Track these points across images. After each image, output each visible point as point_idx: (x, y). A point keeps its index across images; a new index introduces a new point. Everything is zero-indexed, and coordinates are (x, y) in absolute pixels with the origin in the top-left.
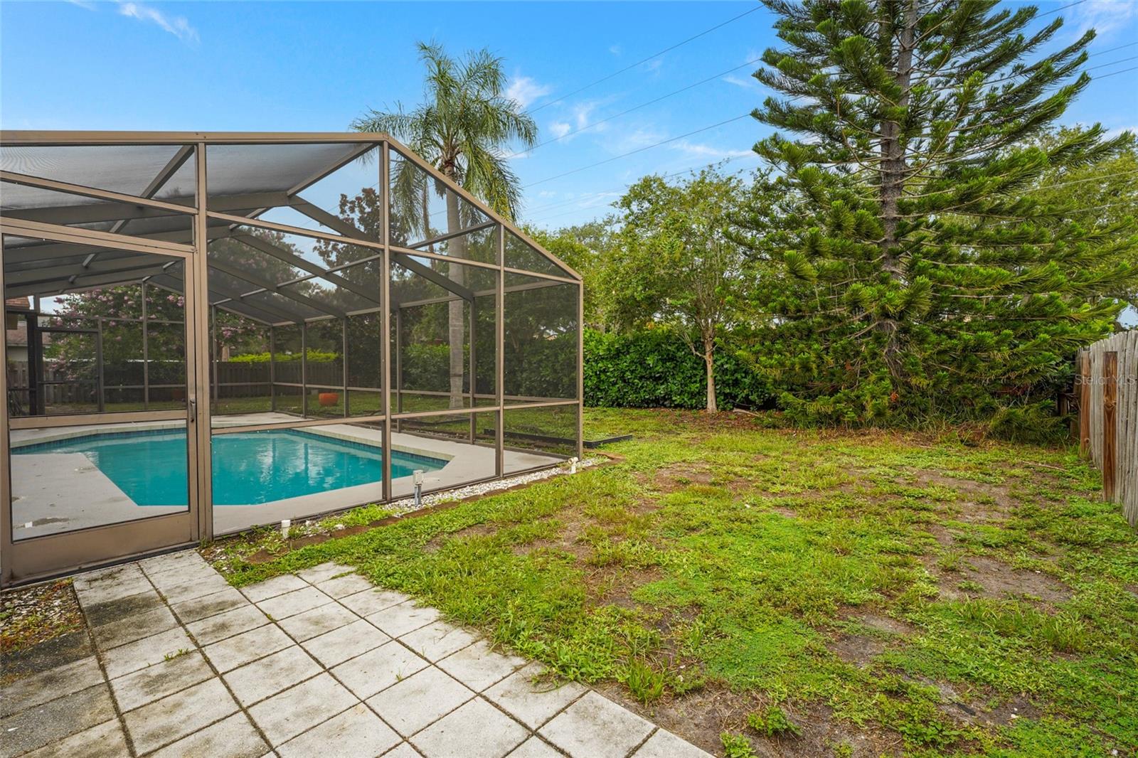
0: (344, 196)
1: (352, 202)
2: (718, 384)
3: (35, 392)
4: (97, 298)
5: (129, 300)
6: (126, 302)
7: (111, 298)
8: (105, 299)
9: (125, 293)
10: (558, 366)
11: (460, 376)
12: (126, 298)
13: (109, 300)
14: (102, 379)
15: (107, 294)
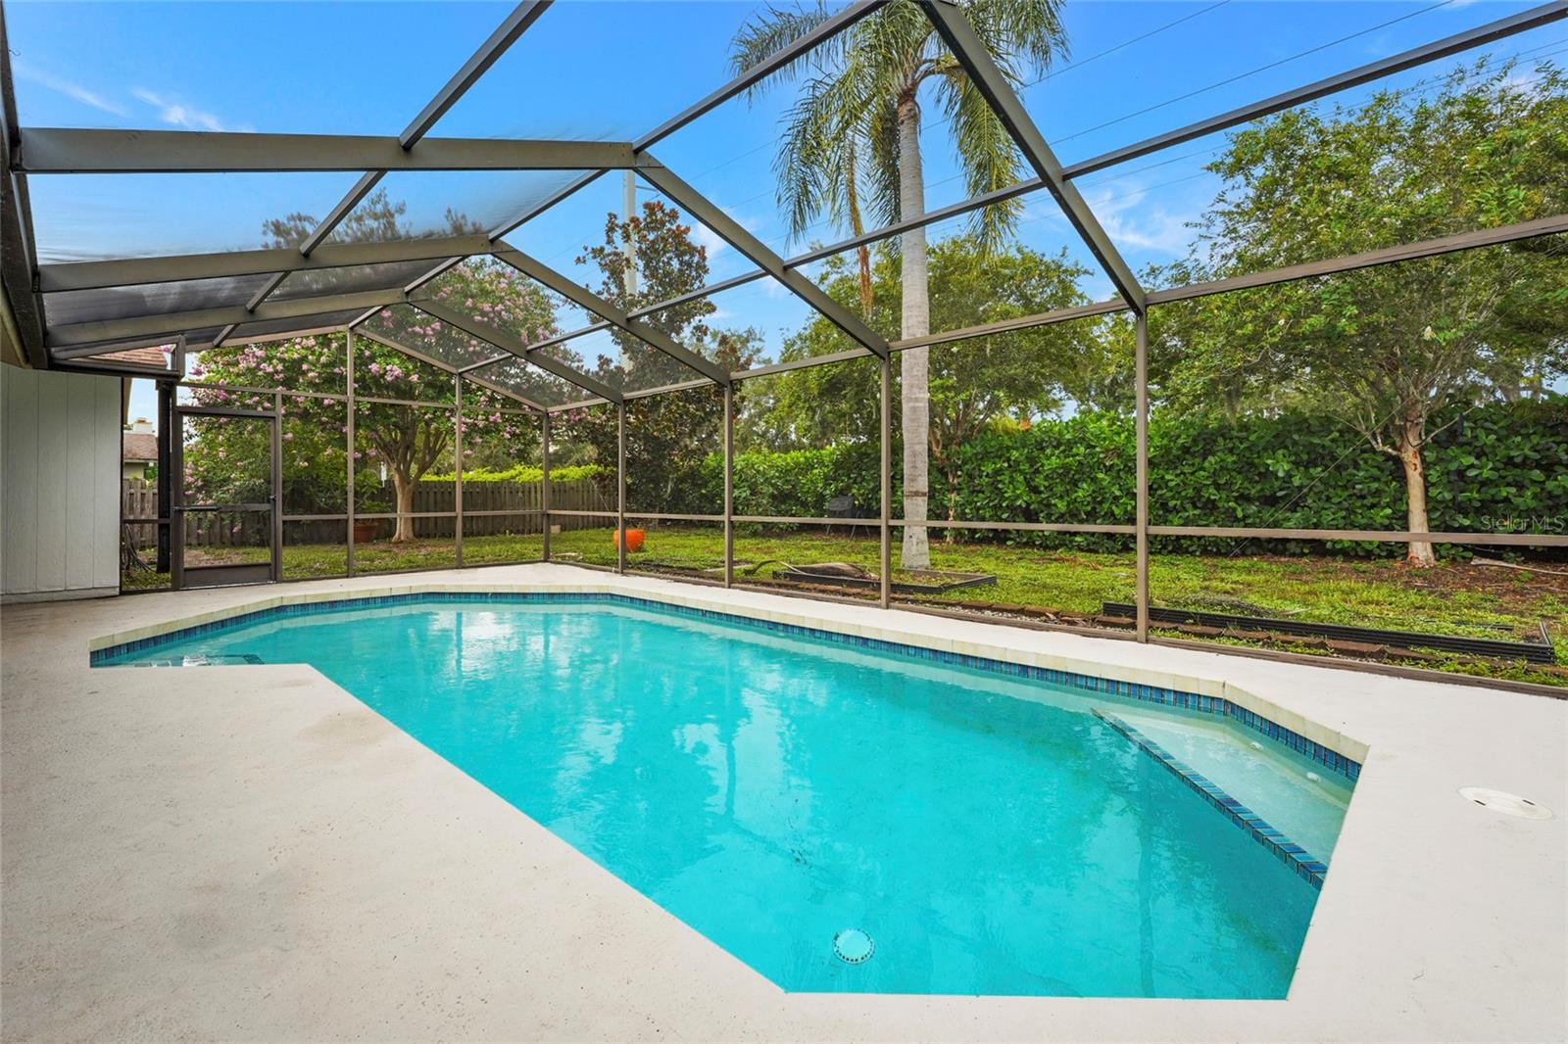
0: (613, 216)
1: (624, 227)
2: (1435, 509)
3: (168, 526)
4: (258, 367)
5: (309, 370)
6: (305, 373)
7: (280, 367)
8: (270, 369)
9: (304, 359)
10: (1039, 481)
11: (924, 494)
12: (305, 367)
13: (277, 372)
14: (279, 503)
15: (275, 361)
